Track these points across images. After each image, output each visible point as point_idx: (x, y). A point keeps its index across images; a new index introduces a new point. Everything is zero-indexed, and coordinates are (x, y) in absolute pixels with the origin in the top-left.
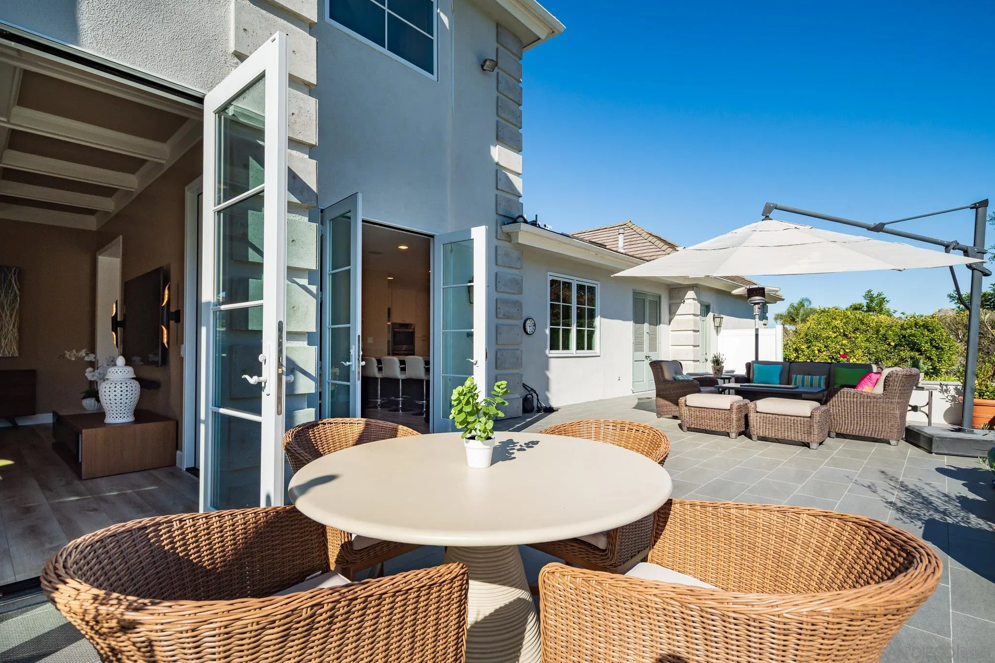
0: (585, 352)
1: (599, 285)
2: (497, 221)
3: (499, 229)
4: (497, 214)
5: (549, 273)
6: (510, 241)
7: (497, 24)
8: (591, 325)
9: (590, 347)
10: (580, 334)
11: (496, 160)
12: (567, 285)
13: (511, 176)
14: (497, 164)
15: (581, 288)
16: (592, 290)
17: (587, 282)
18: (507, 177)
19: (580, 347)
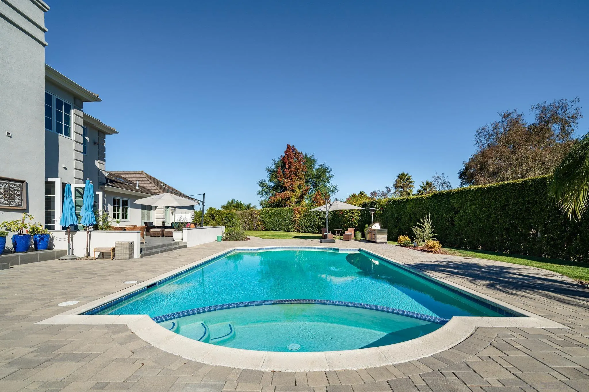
0: (125, 220)
1: (129, 200)
2: (98, 184)
3: (99, 187)
4: (98, 182)
5: (113, 197)
6: (102, 189)
7: (98, 131)
8: (126, 211)
9: (126, 219)
10: (123, 215)
11: (98, 167)
12: (119, 200)
13: (102, 171)
14: (98, 168)
15: (123, 201)
16: (127, 202)
17: (125, 199)
18: (101, 172)
19: (123, 218)
